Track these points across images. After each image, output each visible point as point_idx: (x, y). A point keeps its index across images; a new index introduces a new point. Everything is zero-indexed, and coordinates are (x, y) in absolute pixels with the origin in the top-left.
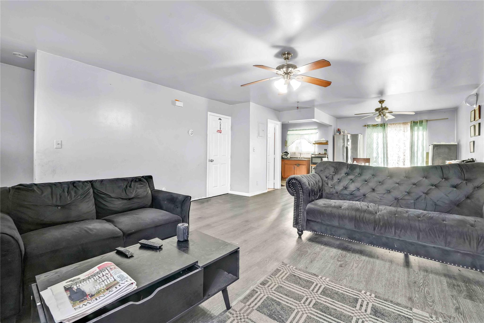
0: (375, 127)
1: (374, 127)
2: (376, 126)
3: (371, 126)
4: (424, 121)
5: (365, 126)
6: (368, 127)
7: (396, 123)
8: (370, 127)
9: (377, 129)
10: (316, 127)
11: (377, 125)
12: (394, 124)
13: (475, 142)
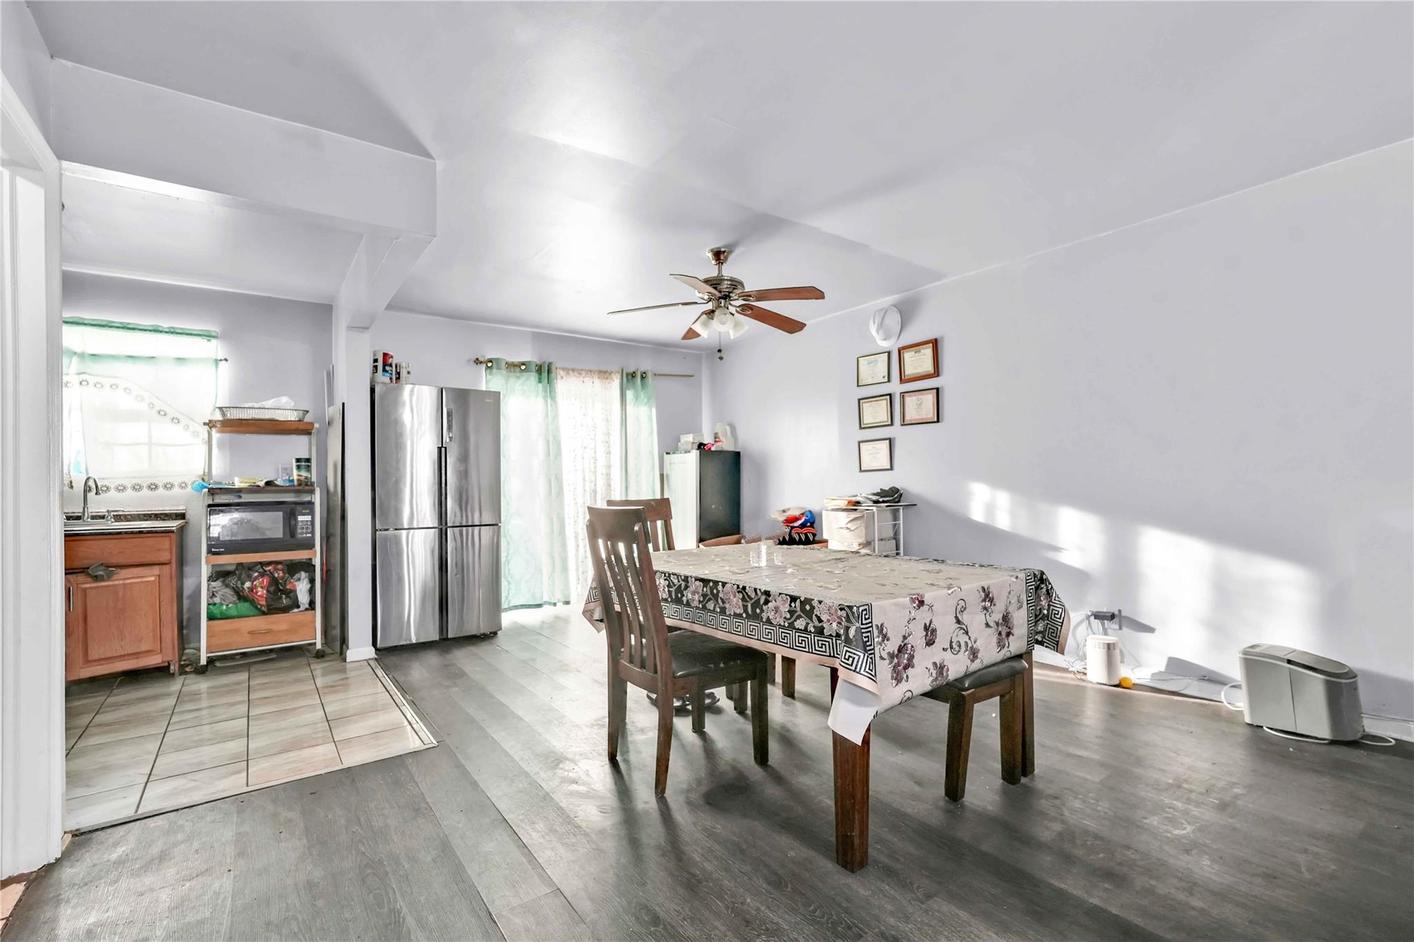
0: (515, 372)
1: (512, 374)
2: (518, 369)
3: (503, 365)
4: (649, 377)
5: (478, 361)
6: (494, 370)
7: (581, 368)
8: (498, 368)
9: (523, 379)
10: (215, 328)
11: (523, 364)
12: (576, 370)
13: (898, 442)
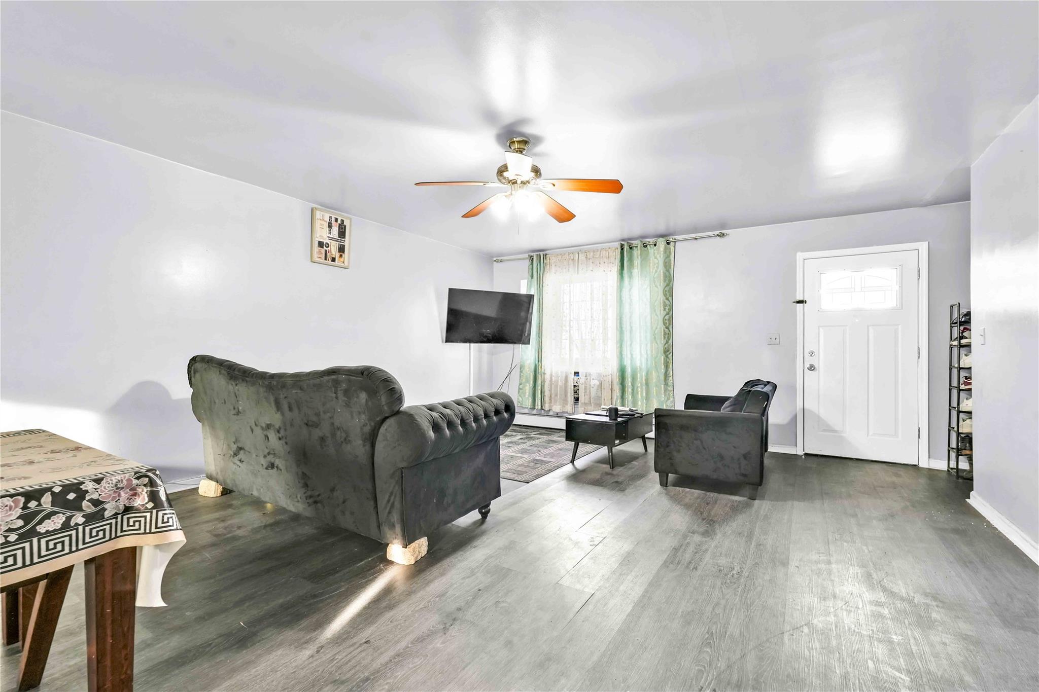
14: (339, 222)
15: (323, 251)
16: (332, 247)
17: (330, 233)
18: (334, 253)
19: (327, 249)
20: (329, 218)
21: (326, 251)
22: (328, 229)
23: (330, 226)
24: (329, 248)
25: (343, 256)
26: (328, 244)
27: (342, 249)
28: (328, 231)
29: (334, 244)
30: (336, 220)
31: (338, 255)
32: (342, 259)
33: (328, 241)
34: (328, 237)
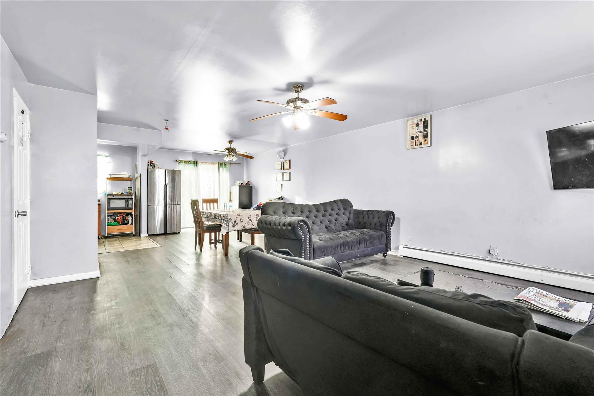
0: (187, 163)
3: (184, 162)
4: (227, 164)
5: (176, 161)
7: (206, 162)
8: (182, 163)
9: (189, 165)
10: (107, 154)
11: (189, 161)
13: (283, 185)
14: (423, 120)
15: (414, 141)
16: (419, 137)
17: (418, 130)
18: (420, 140)
19: (416, 139)
20: (416, 121)
21: (416, 140)
22: (416, 128)
23: (418, 125)
24: (418, 138)
25: (427, 140)
26: (417, 136)
27: (426, 136)
28: (416, 129)
29: (420, 135)
30: (421, 120)
31: (423, 140)
32: (426, 142)
33: (417, 135)
34: (417, 132)
